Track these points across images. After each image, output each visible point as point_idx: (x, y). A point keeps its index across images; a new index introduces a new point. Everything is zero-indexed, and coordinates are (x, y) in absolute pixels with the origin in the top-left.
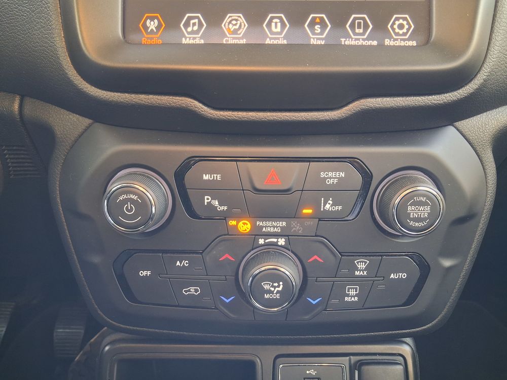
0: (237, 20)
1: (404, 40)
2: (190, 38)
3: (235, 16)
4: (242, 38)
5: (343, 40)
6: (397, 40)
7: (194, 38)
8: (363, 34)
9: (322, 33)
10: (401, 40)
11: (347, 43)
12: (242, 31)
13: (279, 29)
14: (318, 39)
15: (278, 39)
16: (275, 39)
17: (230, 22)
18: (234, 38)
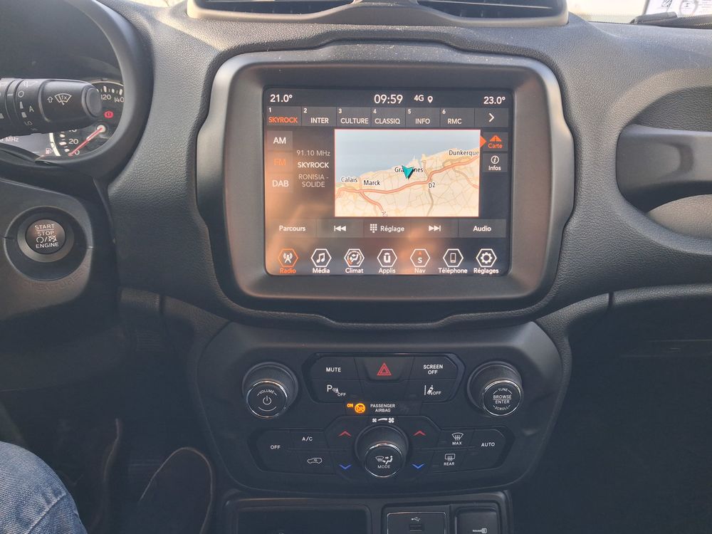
0: (356, 254)
1: (489, 269)
2: (319, 268)
3: (354, 250)
4: (360, 268)
5: (440, 269)
6: (483, 268)
7: (322, 268)
8: (456, 264)
9: (423, 264)
10: (487, 268)
11: (443, 271)
12: (360, 263)
13: (389, 261)
14: (420, 268)
15: (389, 268)
16: (386, 268)
17: (350, 256)
18: (354, 268)
